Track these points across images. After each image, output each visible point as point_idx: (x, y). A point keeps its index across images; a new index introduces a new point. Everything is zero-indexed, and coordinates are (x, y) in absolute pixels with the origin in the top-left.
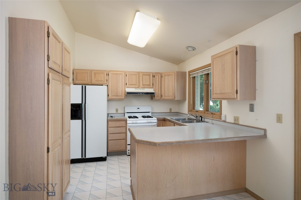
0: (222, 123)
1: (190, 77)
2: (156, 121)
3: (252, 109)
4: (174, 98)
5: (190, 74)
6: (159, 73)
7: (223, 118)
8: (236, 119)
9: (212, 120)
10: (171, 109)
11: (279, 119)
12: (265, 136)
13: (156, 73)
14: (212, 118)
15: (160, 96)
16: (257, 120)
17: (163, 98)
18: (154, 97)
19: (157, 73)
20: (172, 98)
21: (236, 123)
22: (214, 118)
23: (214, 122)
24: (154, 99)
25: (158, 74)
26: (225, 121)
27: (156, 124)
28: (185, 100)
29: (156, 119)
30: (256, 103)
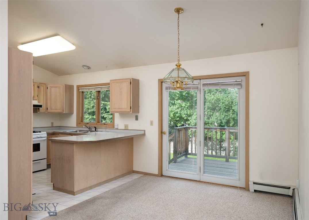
0: (115, 130)
1: (79, 91)
2: (46, 135)
3: (137, 119)
4: (62, 111)
5: (79, 88)
6: (44, 84)
7: (116, 127)
8: (126, 126)
9: (106, 129)
10: (52, 123)
11: (152, 123)
12: (144, 134)
13: (40, 83)
14: (106, 127)
15: (45, 109)
16: (140, 125)
17: (48, 111)
18: (38, 110)
19: (42, 83)
20: (60, 111)
21: (126, 129)
22: (108, 127)
23: (107, 130)
24: (38, 112)
25: (42, 85)
26: (117, 129)
27: (46, 138)
28: (71, 113)
29: (46, 133)
30: (139, 115)
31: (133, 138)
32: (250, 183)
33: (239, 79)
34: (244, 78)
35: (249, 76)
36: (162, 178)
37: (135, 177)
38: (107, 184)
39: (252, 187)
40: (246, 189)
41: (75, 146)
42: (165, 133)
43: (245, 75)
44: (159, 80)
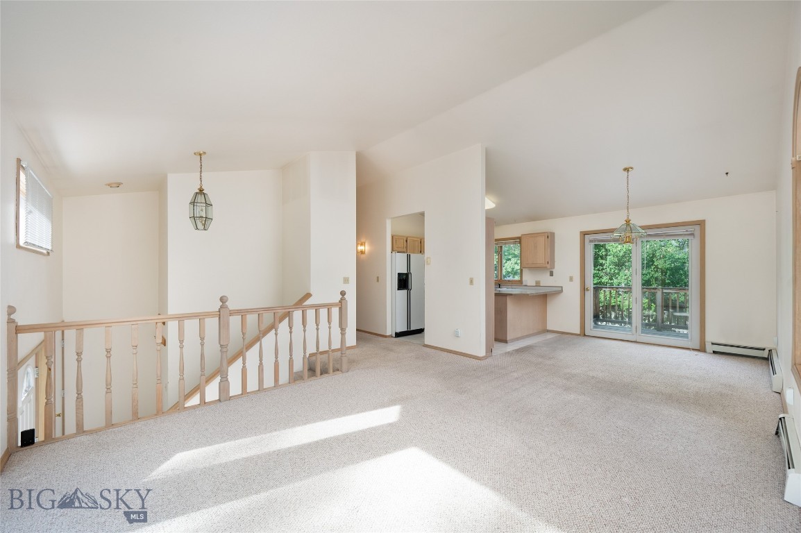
3: (552, 274)
7: (524, 283)
8: (538, 282)
11: (571, 279)
12: (562, 291)
16: (556, 281)
21: (538, 284)
26: (526, 286)
30: (554, 271)
31: (546, 295)
32: (706, 343)
33: (690, 229)
34: (697, 228)
35: (705, 225)
36: (586, 338)
37: (550, 336)
38: (522, 340)
39: (710, 348)
40: (702, 349)
41: (508, 298)
42: (588, 290)
43: (701, 224)
44: (581, 232)
